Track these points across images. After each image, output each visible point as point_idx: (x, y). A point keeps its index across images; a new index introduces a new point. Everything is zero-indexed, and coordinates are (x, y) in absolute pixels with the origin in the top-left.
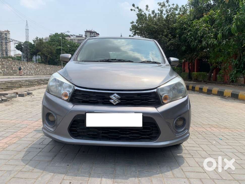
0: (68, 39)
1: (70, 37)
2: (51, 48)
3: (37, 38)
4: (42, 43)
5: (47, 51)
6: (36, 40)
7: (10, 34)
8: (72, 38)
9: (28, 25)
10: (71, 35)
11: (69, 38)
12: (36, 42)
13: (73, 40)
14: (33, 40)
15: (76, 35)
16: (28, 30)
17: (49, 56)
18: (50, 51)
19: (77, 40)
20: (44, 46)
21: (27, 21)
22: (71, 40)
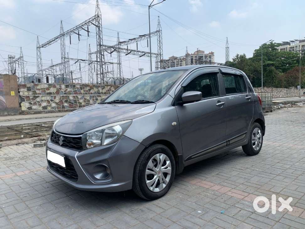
0: (287, 48)
1: (290, 45)
2: (254, 65)
3: (237, 56)
4: (243, 60)
5: (249, 69)
6: (236, 58)
7: (214, 55)
8: (292, 45)
9: (229, 42)
10: (292, 41)
11: (288, 46)
12: (236, 61)
13: (295, 48)
14: (233, 59)
15: (299, 40)
16: (228, 47)
17: (252, 75)
18: (253, 69)
19: (301, 46)
20: (246, 64)
21: (227, 38)
22: (291, 48)
